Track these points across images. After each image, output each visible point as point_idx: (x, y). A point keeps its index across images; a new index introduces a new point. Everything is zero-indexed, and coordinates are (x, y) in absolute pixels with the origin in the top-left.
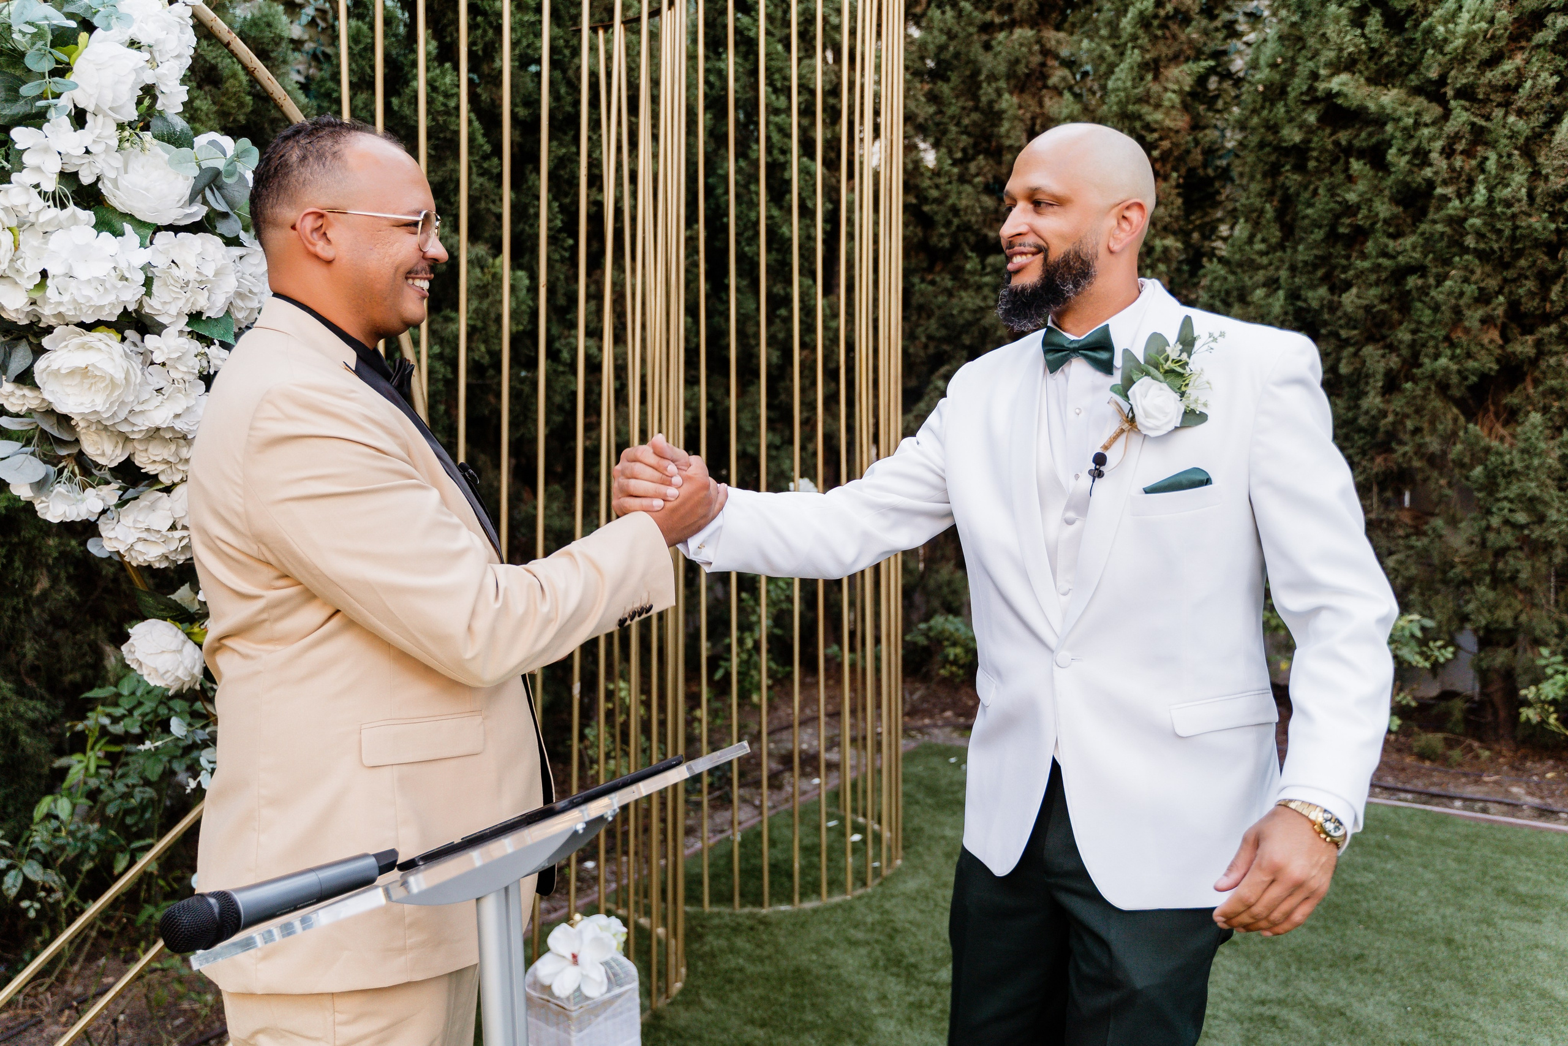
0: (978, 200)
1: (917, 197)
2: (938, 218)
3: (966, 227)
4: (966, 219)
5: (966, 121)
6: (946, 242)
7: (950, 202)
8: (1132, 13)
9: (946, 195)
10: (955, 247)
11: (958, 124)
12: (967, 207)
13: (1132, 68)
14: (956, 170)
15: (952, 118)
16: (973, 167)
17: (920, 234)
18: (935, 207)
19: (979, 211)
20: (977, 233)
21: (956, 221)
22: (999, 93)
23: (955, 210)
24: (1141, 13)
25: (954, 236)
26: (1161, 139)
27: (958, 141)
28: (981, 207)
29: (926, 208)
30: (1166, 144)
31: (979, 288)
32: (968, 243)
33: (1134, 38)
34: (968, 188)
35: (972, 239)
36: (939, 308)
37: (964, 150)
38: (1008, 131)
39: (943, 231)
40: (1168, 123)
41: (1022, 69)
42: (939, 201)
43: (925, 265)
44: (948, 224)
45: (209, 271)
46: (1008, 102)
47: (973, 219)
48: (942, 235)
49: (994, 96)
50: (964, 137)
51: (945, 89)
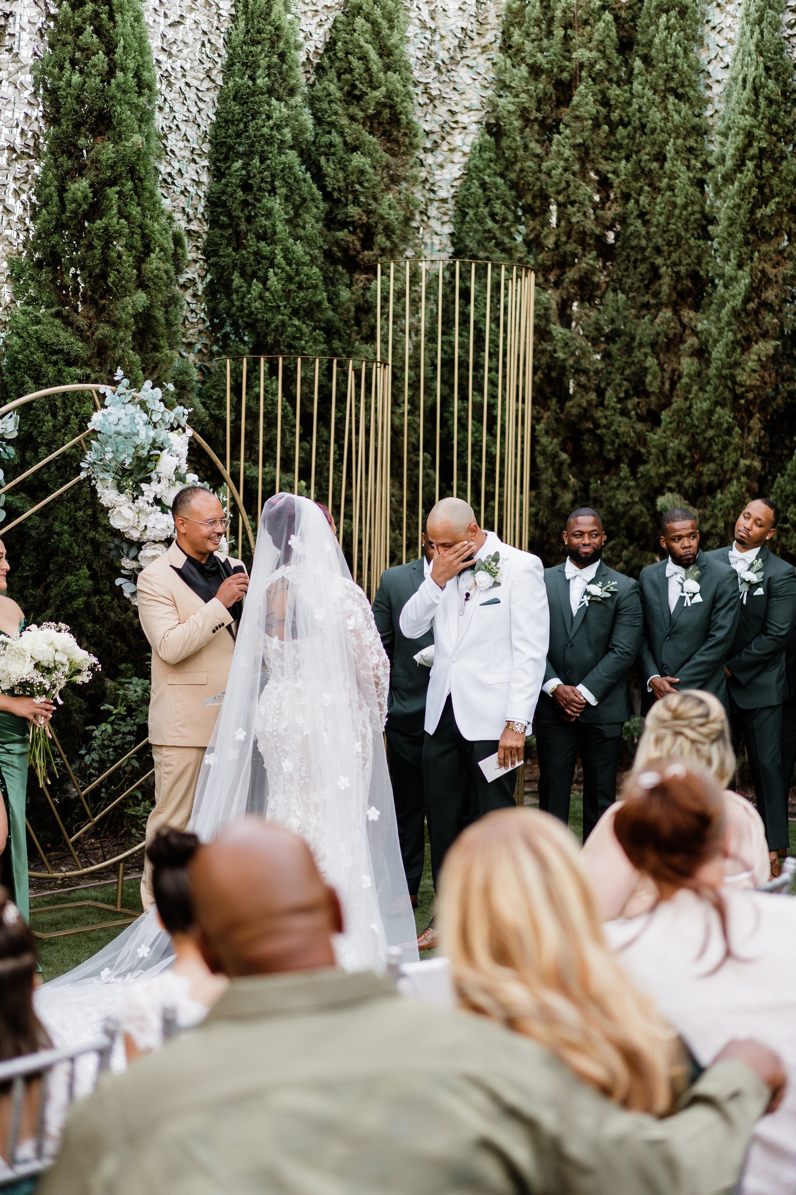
0: (633, 428)
1: (593, 423)
2: (606, 438)
3: (625, 445)
4: (624, 440)
5: (627, 372)
6: (612, 456)
7: (613, 428)
8: (728, 306)
9: (611, 423)
10: (619, 459)
11: (622, 374)
12: (624, 432)
13: (727, 345)
14: (619, 406)
15: (618, 369)
16: (630, 404)
17: (597, 449)
18: (604, 431)
19: (632, 434)
20: (633, 449)
21: (617, 441)
22: (646, 355)
23: (616, 434)
24: (733, 308)
25: (617, 451)
26: (747, 391)
27: (620, 385)
28: (635, 432)
29: (599, 432)
30: (750, 396)
31: (628, 489)
32: (627, 456)
33: (729, 324)
34: (626, 420)
35: (630, 454)
36: (608, 500)
37: (626, 392)
38: (651, 382)
39: (609, 447)
40: (748, 382)
41: (662, 339)
42: (607, 427)
43: (602, 469)
44: (613, 443)
46: (651, 362)
47: (628, 440)
48: (609, 451)
49: (642, 357)
50: (625, 383)
51: (614, 349)
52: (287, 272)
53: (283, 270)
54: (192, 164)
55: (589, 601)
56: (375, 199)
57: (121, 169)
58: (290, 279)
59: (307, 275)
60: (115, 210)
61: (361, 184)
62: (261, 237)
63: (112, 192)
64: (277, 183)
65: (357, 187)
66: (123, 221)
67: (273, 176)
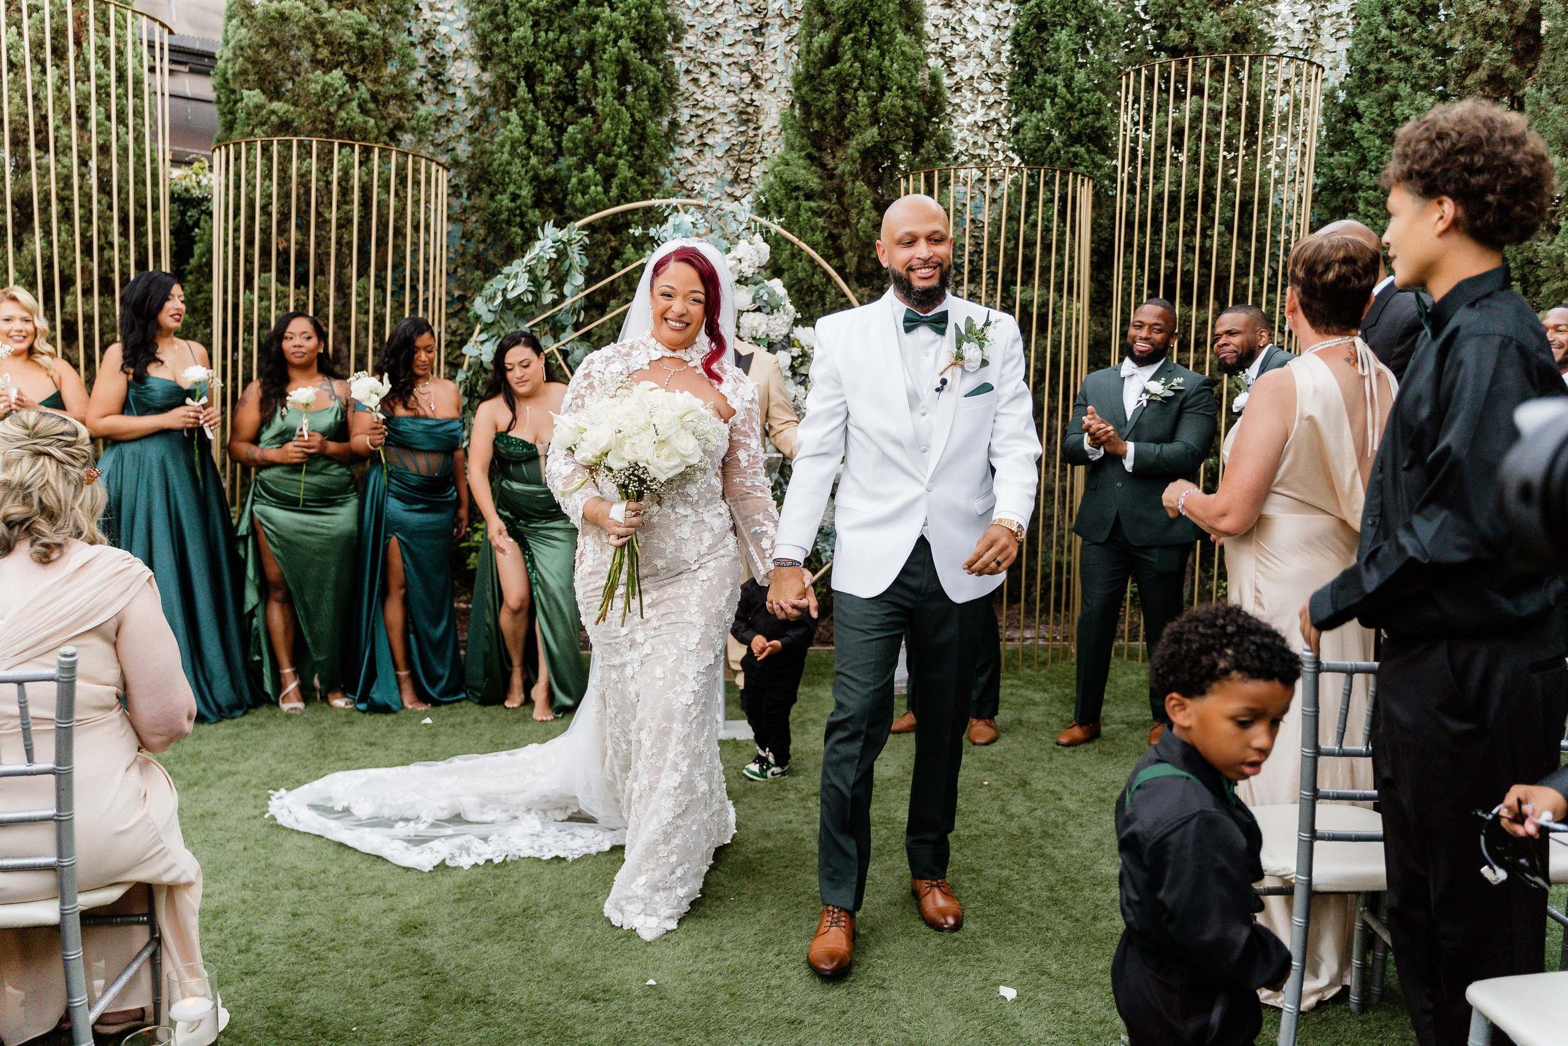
45: (756, 324)
52: (1067, 102)
53: (1063, 98)
54: (992, 10)
55: (1149, 401)
56: (1200, 19)
57: (855, 16)
58: (1071, 107)
59: (1088, 101)
60: (848, 55)
61: (1183, 6)
62: (1048, 71)
63: (847, 40)
64: (1069, 16)
65: (1179, 9)
66: (857, 64)
67: (1065, 9)
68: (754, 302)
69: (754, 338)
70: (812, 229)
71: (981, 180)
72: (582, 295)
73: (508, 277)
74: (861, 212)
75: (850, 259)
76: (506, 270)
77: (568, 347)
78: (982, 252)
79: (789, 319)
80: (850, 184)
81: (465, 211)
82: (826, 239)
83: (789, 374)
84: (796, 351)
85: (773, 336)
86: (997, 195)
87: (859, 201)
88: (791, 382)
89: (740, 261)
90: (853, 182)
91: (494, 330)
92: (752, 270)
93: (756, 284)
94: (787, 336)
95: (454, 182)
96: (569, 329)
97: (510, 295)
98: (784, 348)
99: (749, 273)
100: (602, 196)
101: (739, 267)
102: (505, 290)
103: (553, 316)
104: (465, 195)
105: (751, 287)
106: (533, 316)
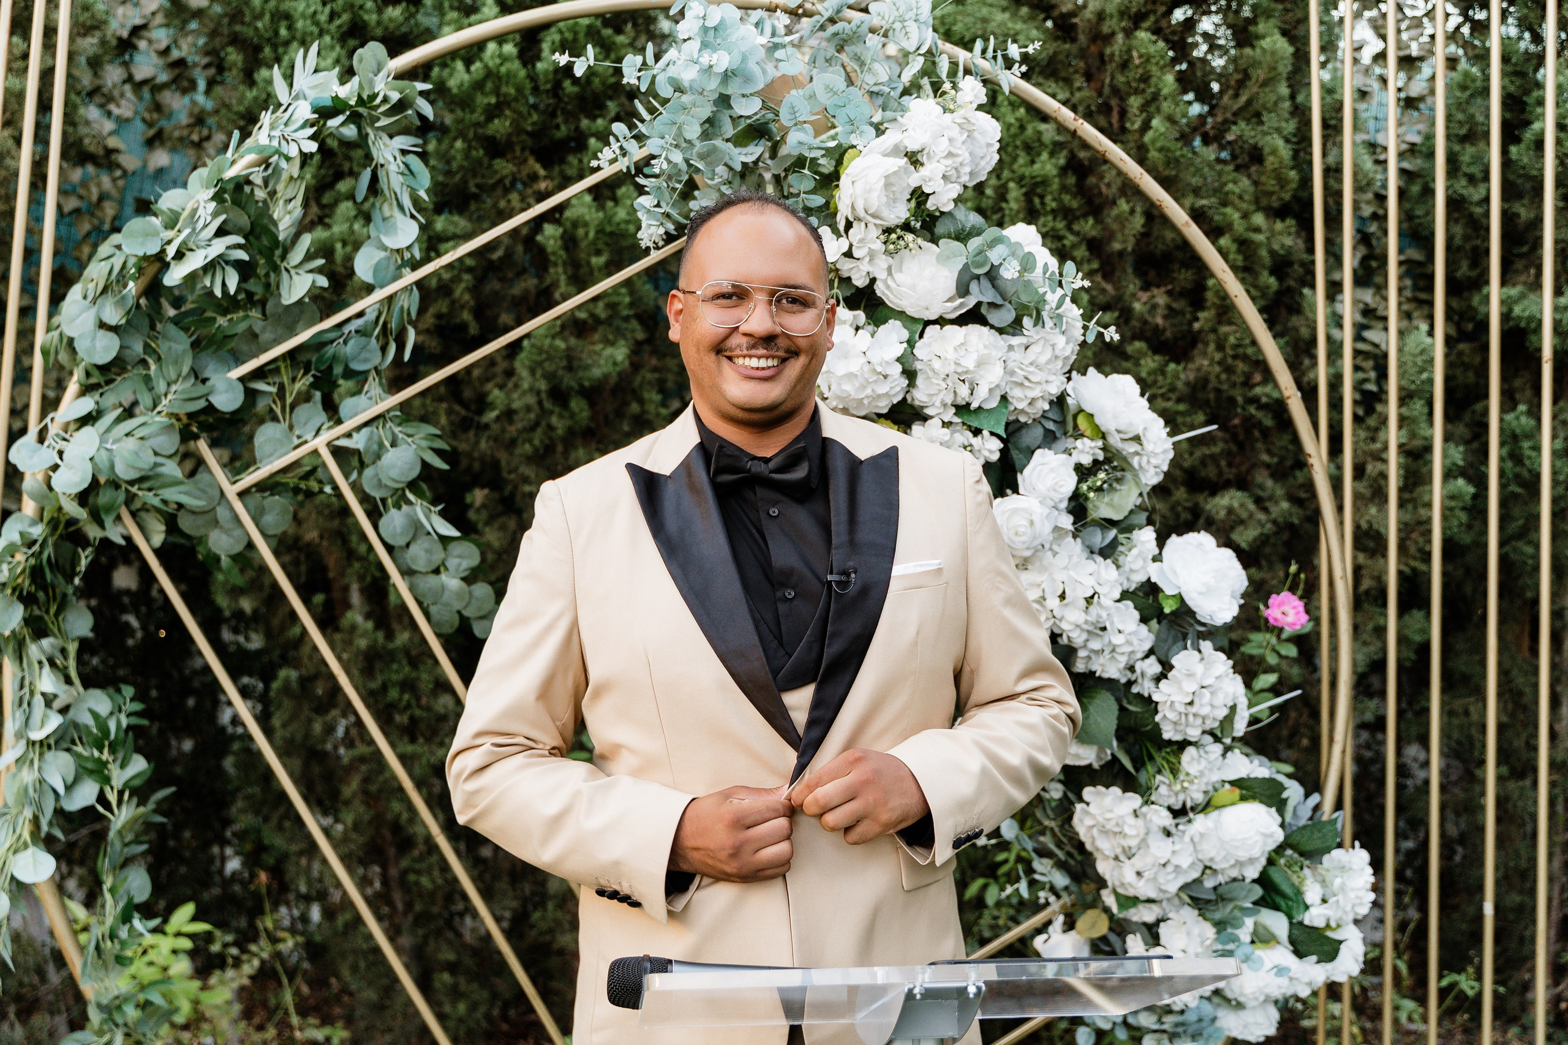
45: (969, 363)
68: (963, 290)
69: (962, 409)
70: (1028, 148)
71: (1381, 57)
72: (410, 277)
73: (171, 223)
74: (1152, 102)
75: (1121, 220)
76: (170, 200)
77: (358, 442)
78: (1385, 218)
79: (1066, 347)
80: (1120, 37)
81: (199, 120)
82: (1063, 171)
83: (1067, 522)
84: (1086, 451)
85: (1020, 400)
86: (1417, 88)
87: (1145, 79)
88: (1075, 547)
89: (914, 159)
90: (1128, 33)
91: (122, 392)
92: (955, 190)
93: (962, 236)
94: (1060, 401)
95: (175, 54)
96: (373, 386)
97: (174, 277)
98: (1050, 439)
99: (943, 198)
100: (516, 65)
101: (914, 179)
102: (160, 256)
103: (318, 344)
104: (202, 85)
105: (949, 245)
106: (254, 342)
